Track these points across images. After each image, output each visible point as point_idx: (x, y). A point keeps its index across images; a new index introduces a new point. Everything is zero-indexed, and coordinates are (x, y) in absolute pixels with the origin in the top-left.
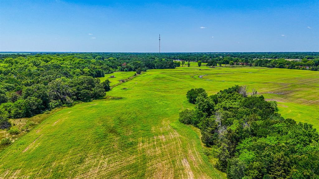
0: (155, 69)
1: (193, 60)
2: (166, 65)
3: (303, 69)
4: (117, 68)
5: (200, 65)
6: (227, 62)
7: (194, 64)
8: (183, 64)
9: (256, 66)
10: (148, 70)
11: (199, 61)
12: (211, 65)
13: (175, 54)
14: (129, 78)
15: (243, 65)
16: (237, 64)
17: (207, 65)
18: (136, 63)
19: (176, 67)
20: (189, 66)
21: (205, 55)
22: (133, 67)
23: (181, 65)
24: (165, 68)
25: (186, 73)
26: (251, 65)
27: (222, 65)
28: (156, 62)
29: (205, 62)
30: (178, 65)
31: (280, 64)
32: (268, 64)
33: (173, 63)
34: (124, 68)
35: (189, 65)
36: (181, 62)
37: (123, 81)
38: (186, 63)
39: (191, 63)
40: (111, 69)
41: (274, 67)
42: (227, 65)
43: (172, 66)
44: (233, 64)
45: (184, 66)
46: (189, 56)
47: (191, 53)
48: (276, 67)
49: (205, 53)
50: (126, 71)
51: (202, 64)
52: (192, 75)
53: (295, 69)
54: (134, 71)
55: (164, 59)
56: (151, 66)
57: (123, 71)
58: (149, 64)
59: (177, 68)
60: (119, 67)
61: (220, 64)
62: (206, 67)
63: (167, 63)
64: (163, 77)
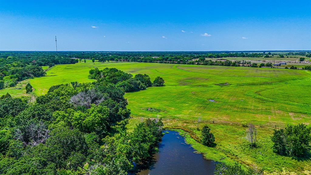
0: (59, 64)
1: (88, 58)
3: (156, 63)
5: (93, 61)
6: (112, 59)
7: (89, 61)
8: (80, 61)
9: (132, 61)
11: (93, 59)
12: (101, 61)
13: (69, 53)
15: (124, 61)
16: (120, 61)
17: (99, 61)
18: (44, 60)
20: (85, 62)
21: (97, 54)
22: (43, 63)
23: (79, 62)
24: (68, 63)
25: (85, 66)
26: (129, 61)
27: (110, 61)
29: (97, 60)
30: (77, 61)
31: (145, 60)
32: (138, 60)
33: (71, 60)
35: (85, 61)
36: (79, 59)
38: (83, 60)
39: (87, 60)
41: (142, 62)
42: (113, 61)
43: (73, 62)
44: (117, 61)
45: (81, 62)
46: (83, 55)
47: (83, 52)
48: (143, 62)
49: (97, 52)
51: (95, 61)
52: (90, 67)
53: (152, 62)
54: (46, 65)
55: (62, 58)
56: (57, 63)
58: (55, 61)
59: (76, 63)
60: (30, 64)
61: (108, 60)
62: (98, 63)
63: (68, 60)
64: (71, 68)
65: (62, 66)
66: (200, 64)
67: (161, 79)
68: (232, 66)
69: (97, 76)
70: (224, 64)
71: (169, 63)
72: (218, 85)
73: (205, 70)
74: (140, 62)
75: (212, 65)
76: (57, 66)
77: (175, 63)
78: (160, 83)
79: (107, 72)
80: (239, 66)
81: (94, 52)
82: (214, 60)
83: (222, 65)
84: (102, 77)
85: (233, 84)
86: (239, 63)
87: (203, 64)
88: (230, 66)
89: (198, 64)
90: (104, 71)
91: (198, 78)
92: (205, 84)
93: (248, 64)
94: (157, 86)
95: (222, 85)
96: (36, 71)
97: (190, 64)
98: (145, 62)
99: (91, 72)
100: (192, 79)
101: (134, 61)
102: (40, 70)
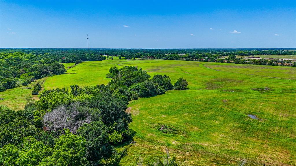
1: (117, 55)
2: (95, 58)
3: (182, 60)
4: (58, 61)
5: (120, 58)
6: (138, 57)
7: (116, 58)
9: (157, 59)
11: (120, 56)
12: (128, 58)
13: (101, 50)
14: (72, 66)
15: (150, 58)
16: (146, 58)
18: (73, 57)
20: (112, 59)
22: (71, 60)
23: (107, 59)
24: (95, 60)
25: (110, 63)
26: (154, 58)
27: (136, 58)
28: (87, 56)
29: (124, 57)
30: (105, 58)
31: (170, 57)
32: (164, 57)
33: (100, 57)
34: (65, 61)
35: (112, 58)
36: (107, 57)
37: (70, 68)
38: (110, 57)
39: (114, 57)
40: (55, 61)
41: (167, 59)
42: (138, 58)
43: (100, 59)
44: (143, 58)
46: (114, 52)
47: (115, 49)
48: (169, 59)
50: (66, 62)
51: (122, 58)
52: (114, 64)
53: (178, 60)
54: (72, 62)
55: (92, 54)
56: (84, 59)
58: (83, 58)
59: (103, 60)
60: (60, 60)
61: (134, 58)
62: (124, 60)
64: (95, 65)
65: (87, 63)
66: (230, 62)
67: (184, 81)
68: (268, 65)
69: (114, 75)
70: (259, 63)
71: (195, 60)
72: (256, 90)
73: (237, 69)
74: (166, 59)
75: (244, 63)
76: (83, 63)
77: (203, 61)
78: (183, 86)
79: (125, 72)
80: (277, 65)
81: (125, 50)
82: (246, 58)
83: (257, 63)
84: (119, 76)
85: (276, 89)
86: (277, 61)
87: (233, 63)
88: (266, 65)
89: (228, 62)
90: (122, 70)
91: (229, 80)
92: (239, 88)
93: (288, 62)
94: (179, 89)
95: (262, 90)
96: (56, 69)
97: (218, 62)
98: (170, 59)
99: (111, 70)
100: (222, 80)
101: (160, 58)
102: (60, 68)
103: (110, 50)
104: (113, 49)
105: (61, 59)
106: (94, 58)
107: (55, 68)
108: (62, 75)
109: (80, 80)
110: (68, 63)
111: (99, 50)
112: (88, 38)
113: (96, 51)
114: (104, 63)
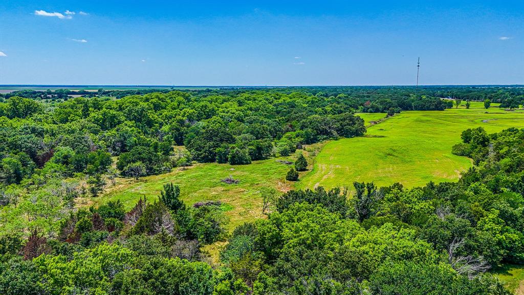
0: (412, 110)
1: (478, 98)
2: (430, 106)
4: (357, 108)
5: (487, 106)
7: (477, 107)
8: (457, 104)
10: (403, 112)
11: (488, 100)
12: (508, 106)
13: (443, 89)
14: (380, 120)
17: (500, 107)
18: (385, 101)
19: (445, 108)
20: (468, 108)
21: (501, 91)
22: (381, 107)
23: (454, 107)
24: (428, 109)
25: (463, 117)
28: (413, 101)
29: (498, 103)
30: (450, 105)
33: (440, 103)
34: (369, 109)
35: (468, 106)
36: (455, 101)
37: (375, 123)
38: (463, 102)
39: (473, 104)
40: (352, 109)
43: (439, 107)
45: (459, 107)
46: (471, 91)
47: (474, 87)
49: (504, 87)
50: (371, 112)
51: (492, 105)
52: (472, 119)
54: (382, 112)
55: (424, 97)
56: (406, 107)
57: (367, 112)
59: (447, 109)
60: (360, 107)
62: (498, 110)
63: (431, 102)
64: (428, 120)
65: (412, 115)
76: (404, 114)
81: (497, 87)
102: (354, 124)
103: (462, 88)
104: (469, 87)
105: (362, 105)
106: (427, 105)
107: (344, 123)
108: (356, 139)
109: (389, 155)
110: (375, 112)
111: (439, 88)
112: (419, 66)
113: (432, 91)
114: (450, 116)
